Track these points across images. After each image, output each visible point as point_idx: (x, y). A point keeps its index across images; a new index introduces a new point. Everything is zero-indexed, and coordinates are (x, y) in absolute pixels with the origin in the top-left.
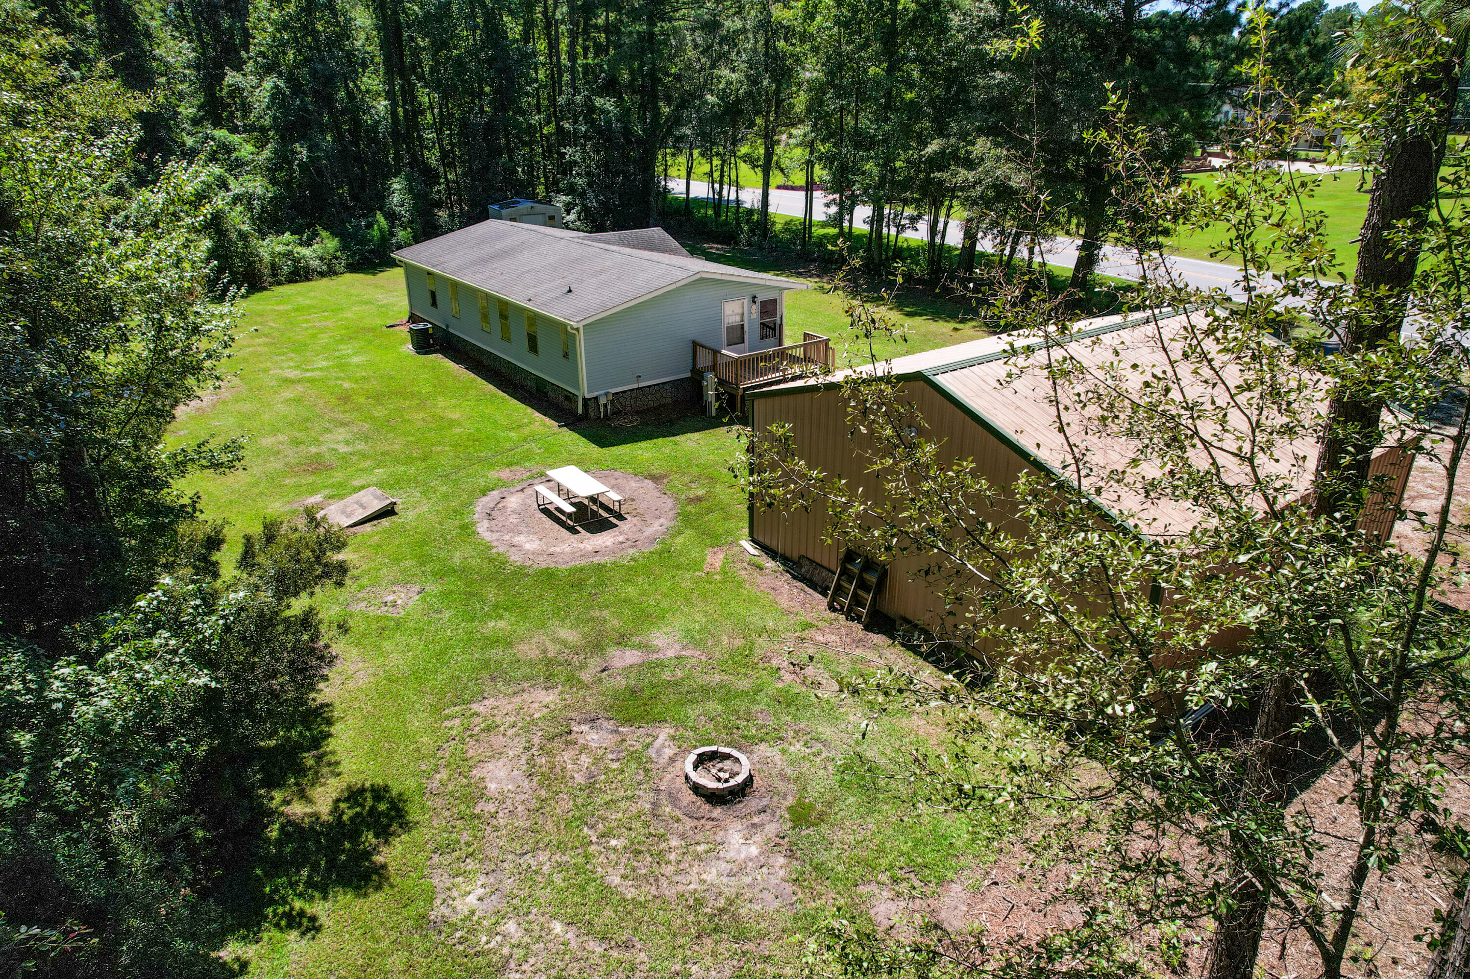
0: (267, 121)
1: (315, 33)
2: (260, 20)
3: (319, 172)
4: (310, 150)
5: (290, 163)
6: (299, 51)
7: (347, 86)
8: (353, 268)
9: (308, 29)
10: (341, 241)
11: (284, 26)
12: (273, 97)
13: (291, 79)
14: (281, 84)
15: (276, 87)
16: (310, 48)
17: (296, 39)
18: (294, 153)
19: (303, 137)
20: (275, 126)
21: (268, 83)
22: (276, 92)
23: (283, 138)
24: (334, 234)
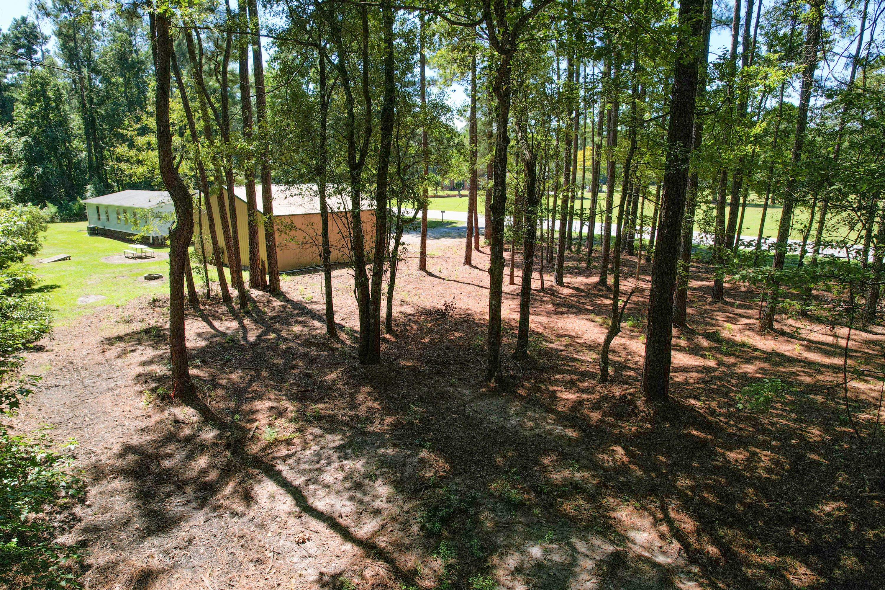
0: (21, 156)
1: (48, 120)
2: (20, 113)
3: (48, 179)
4: (44, 169)
5: (33, 175)
6: (40, 127)
7: (65, 145)
8: (63, 220)
9: (45, 118)
10: (58, 208)
11: (32, 116)
12: (25, 145)
13: (35, 139)
14: (30, 140)
15: (27, 141)
16: (45, 126)
17: (38, 122)
18: (35, 170)
19: (40, 164)
20: (25, 158)
21: (23, 139)
22: (27, 145)
23: (29, 164)
24: (54, 204)
